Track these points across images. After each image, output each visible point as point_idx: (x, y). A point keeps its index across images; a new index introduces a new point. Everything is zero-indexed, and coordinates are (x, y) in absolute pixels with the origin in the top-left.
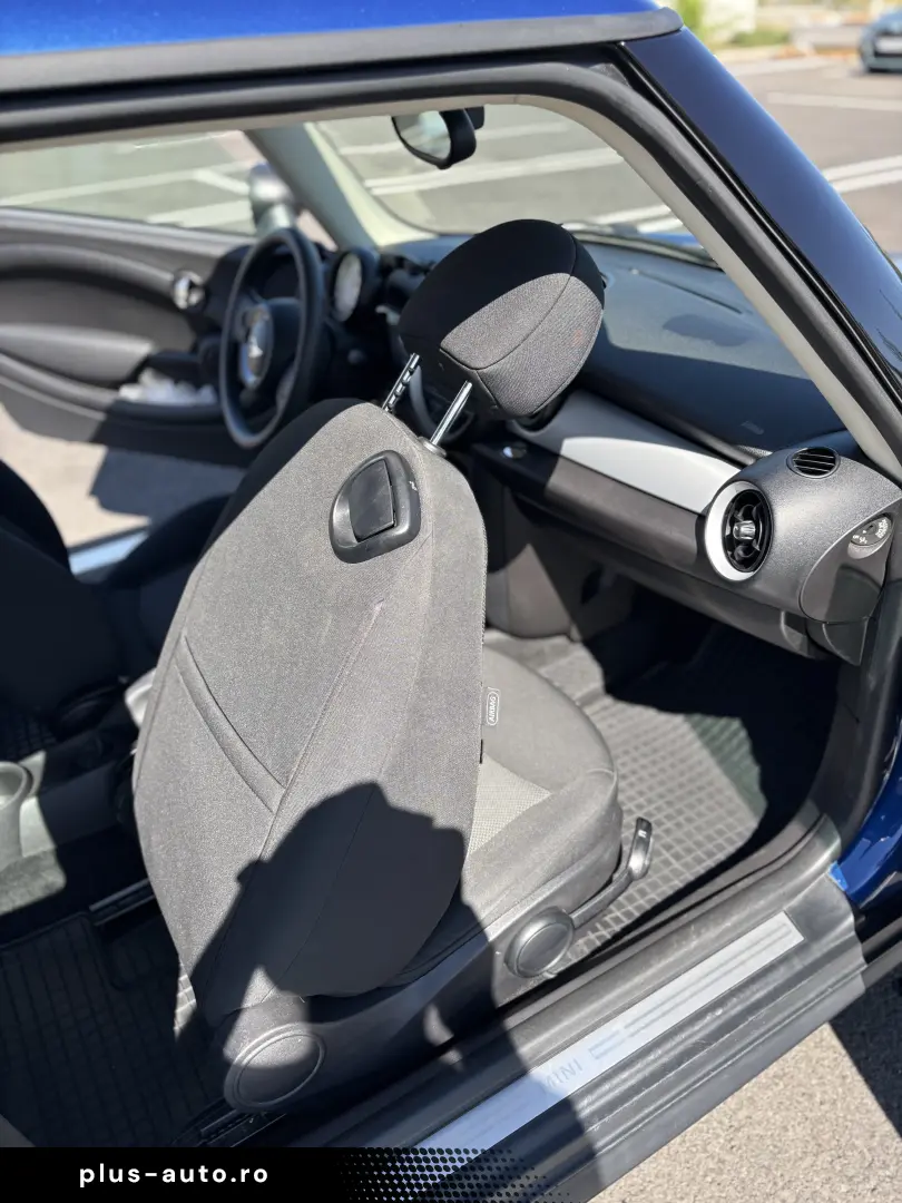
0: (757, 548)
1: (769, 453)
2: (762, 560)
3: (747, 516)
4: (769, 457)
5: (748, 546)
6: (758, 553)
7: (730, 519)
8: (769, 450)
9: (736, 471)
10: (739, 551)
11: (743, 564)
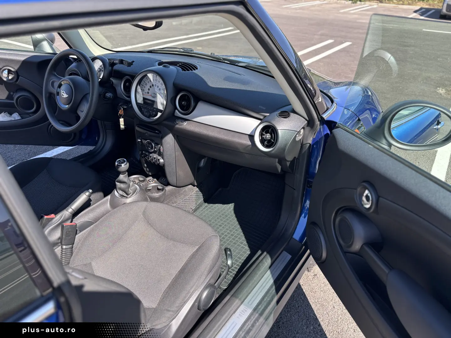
0: (273, 141)
1: (269, 114)
2: (275, 144)
3: (266, 133)
4: (269, 115)
5: (269, 141)
6: (273, 143)
7: (261, 134)
8: (268, 113)
9: (260, 121)
10: (266, 143)
11: (267, 147)
